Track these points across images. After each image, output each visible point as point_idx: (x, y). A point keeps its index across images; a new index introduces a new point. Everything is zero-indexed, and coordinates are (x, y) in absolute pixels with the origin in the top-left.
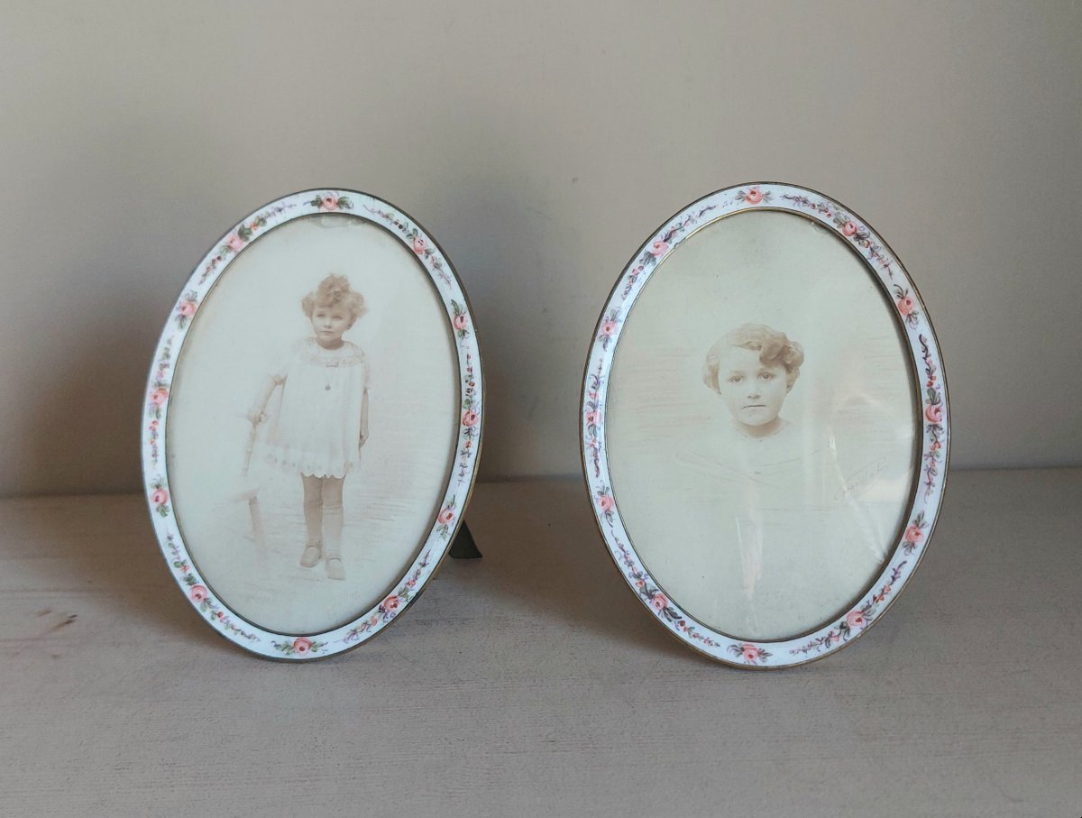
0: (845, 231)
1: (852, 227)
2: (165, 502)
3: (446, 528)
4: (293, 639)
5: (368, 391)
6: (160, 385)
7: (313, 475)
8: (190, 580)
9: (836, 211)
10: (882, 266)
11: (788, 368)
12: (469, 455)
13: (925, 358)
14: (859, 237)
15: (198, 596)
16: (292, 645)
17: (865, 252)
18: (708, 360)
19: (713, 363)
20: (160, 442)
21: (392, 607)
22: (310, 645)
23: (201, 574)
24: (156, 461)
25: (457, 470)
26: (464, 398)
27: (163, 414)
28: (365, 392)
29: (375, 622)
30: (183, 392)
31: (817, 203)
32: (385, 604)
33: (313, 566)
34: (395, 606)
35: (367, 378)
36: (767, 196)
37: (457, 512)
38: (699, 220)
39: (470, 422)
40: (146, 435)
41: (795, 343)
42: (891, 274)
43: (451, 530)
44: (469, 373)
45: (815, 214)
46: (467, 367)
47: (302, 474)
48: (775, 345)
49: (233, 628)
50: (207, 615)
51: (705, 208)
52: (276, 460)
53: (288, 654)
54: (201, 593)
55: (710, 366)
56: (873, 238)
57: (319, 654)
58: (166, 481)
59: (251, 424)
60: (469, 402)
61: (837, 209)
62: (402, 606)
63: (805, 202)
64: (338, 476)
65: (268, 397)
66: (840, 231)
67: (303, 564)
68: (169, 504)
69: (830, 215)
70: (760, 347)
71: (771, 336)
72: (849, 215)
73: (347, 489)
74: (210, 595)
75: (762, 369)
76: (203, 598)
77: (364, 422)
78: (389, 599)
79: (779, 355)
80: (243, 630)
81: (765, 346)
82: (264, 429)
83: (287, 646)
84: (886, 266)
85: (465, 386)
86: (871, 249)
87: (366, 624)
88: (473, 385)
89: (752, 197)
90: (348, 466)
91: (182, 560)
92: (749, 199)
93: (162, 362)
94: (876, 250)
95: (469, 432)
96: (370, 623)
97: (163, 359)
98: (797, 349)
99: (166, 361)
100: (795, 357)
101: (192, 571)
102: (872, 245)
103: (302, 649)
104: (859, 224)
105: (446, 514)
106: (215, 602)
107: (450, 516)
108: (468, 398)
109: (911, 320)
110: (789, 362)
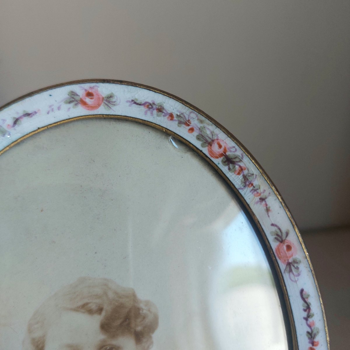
0: (211, 152)
1: (220, 146)
9: (200, 125)
10: (257, 199)
11: (139, 337)
13: (306, 319)
14: (229, 161)
17: (236, 180)
18: (30, 331)
19: (37, 334)
31: (175, 113)
36: (109, 100)
38: (12, 131)
41: (147, 303)
42: (268, 210)
45: (173, 126)
48: (121, 306)
51: (21, 113)
55: (33, 339)
56: (247, 163)
61: (201, 122)
63: (160, 110)
66: (205, 150)
69: (192, 130)
70: (100, 310)
71: (116, 293)
72: (217, 131)
75: (104, 341)
79: (125, 320)
81: (108, 308)
84: (262, 199)
86: (245, 177)
89: (88, 100)
92: (84, 103)
94: (250, 179)
98: (149, 310)
100: (147, 321)
102: (246, 172)
104: (229, 143)
109: (291, 271)
110: (139, 329)
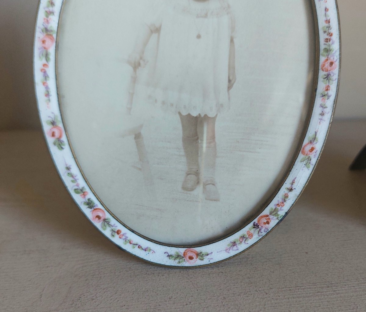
2: (61, 136)
3: (309, 159)
4: (182, 250)
5: (235, 40)
6: (46, 30)
7: (189, 114)
8: (90, 204)
12: (329, 97)
15: (98, 217)
16: (182, 255)
20: (52, 83)
21: (265, 223)
22: (198, 255)
23: (98, 199)
24: (49, 100)
25: (317, 110)
26: (322, 46)
27: (52, 57)
28: (232, 41)
29: (251, 236)
30: (68, 39)
32: (259, 221)
33: (192, 189)
34: (268, 223)
35: (233, 29)
37: (319, 146)
39: (329, 68)
40: (38, 77)
43: (314, 161)
44: (327, 25)
46: (324, 19)
47: (180, 113)
49: (130, 243)
50: (107, 233)
52: (156, 101)
53: (179, 262)
54: (101, 214)
57: (206, 261)
58: (59, 118)
59: (131, 69)
60: (327, 50)
62: (273, 222)
64: (211, 115)
65: (145, 44)
67: (184, 188)
68: (64, 138)
73: (219, 125)
74: (108, 216)
76: (102, 219)
77: (231, 68)
78: (262, 217)
80: (139, 244)
82: (144, 73)
83: (178, 256)
85: (322, 37)
87: (243, 237)
88: (331, 35)
90: (220, 106)
91: (81, 187)
93: (47, 10)
95: (328, 77)
96: (247, 236)
97: (48, 7)
99: (51, 9)
101: (90, 196)
103: (191, 258)
105: (308, 148)
106: (113, 221)
107: (312, 149)
108: (326, 47)
